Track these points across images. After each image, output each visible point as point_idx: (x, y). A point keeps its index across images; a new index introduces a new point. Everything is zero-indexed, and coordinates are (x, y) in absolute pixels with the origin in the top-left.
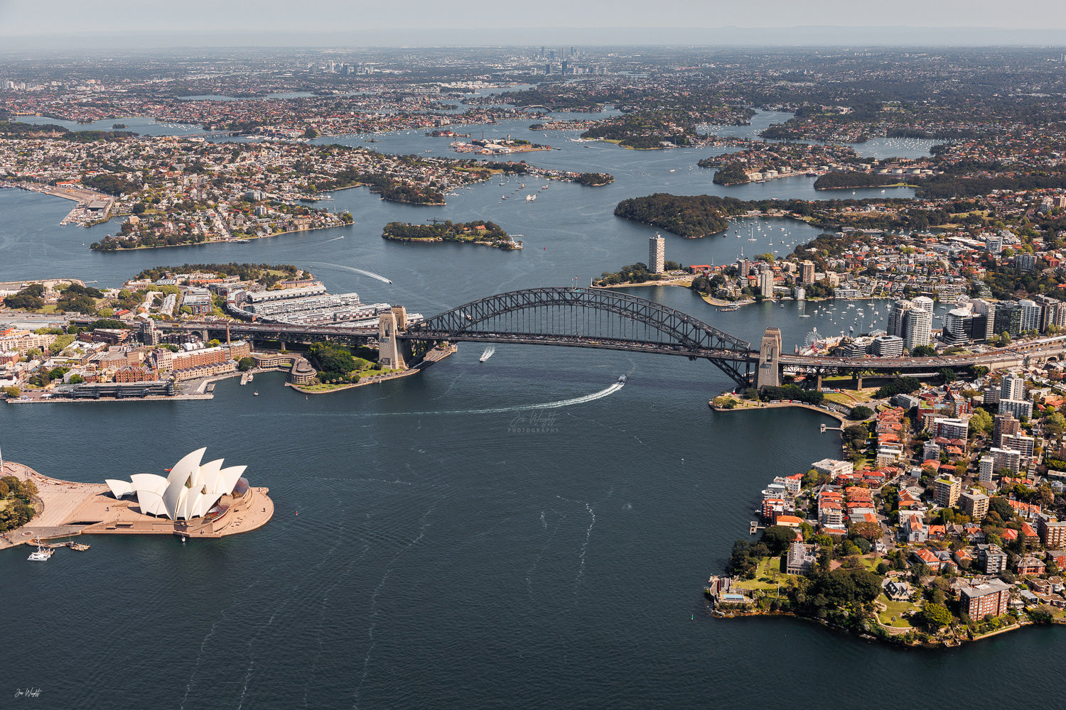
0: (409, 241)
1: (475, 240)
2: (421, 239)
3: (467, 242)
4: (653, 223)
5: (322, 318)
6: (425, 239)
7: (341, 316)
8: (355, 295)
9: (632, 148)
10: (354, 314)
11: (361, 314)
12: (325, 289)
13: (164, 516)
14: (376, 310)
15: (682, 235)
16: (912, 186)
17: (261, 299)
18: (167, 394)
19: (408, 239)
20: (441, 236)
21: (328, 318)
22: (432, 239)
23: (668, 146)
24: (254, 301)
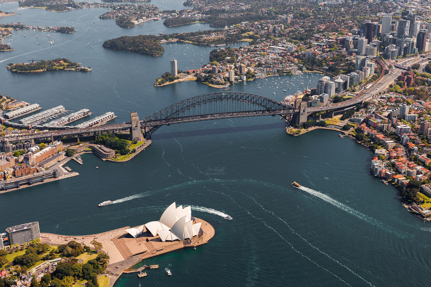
0: (30, 72)
1: (64, 68)
2: (36, 71)
3: (60, 70)
4: (130, 50)
5: (64, 122)
6: (38, 71)
7: (71, 119)
8: (61, 106)
9: (55, 11)
10: (76, 117)
11: (78, 116)
12: (39, 105)
13: (177, 240)
14: (84, 113)
15: (152, 55)
16: (202, 22)
17: (12, 116)
18: (55, 177)
19: (29, 71)
20: (45, 68)
21: (66, 121)
22: (42, 70)
23: (71, 9)
24: (9, 117)
